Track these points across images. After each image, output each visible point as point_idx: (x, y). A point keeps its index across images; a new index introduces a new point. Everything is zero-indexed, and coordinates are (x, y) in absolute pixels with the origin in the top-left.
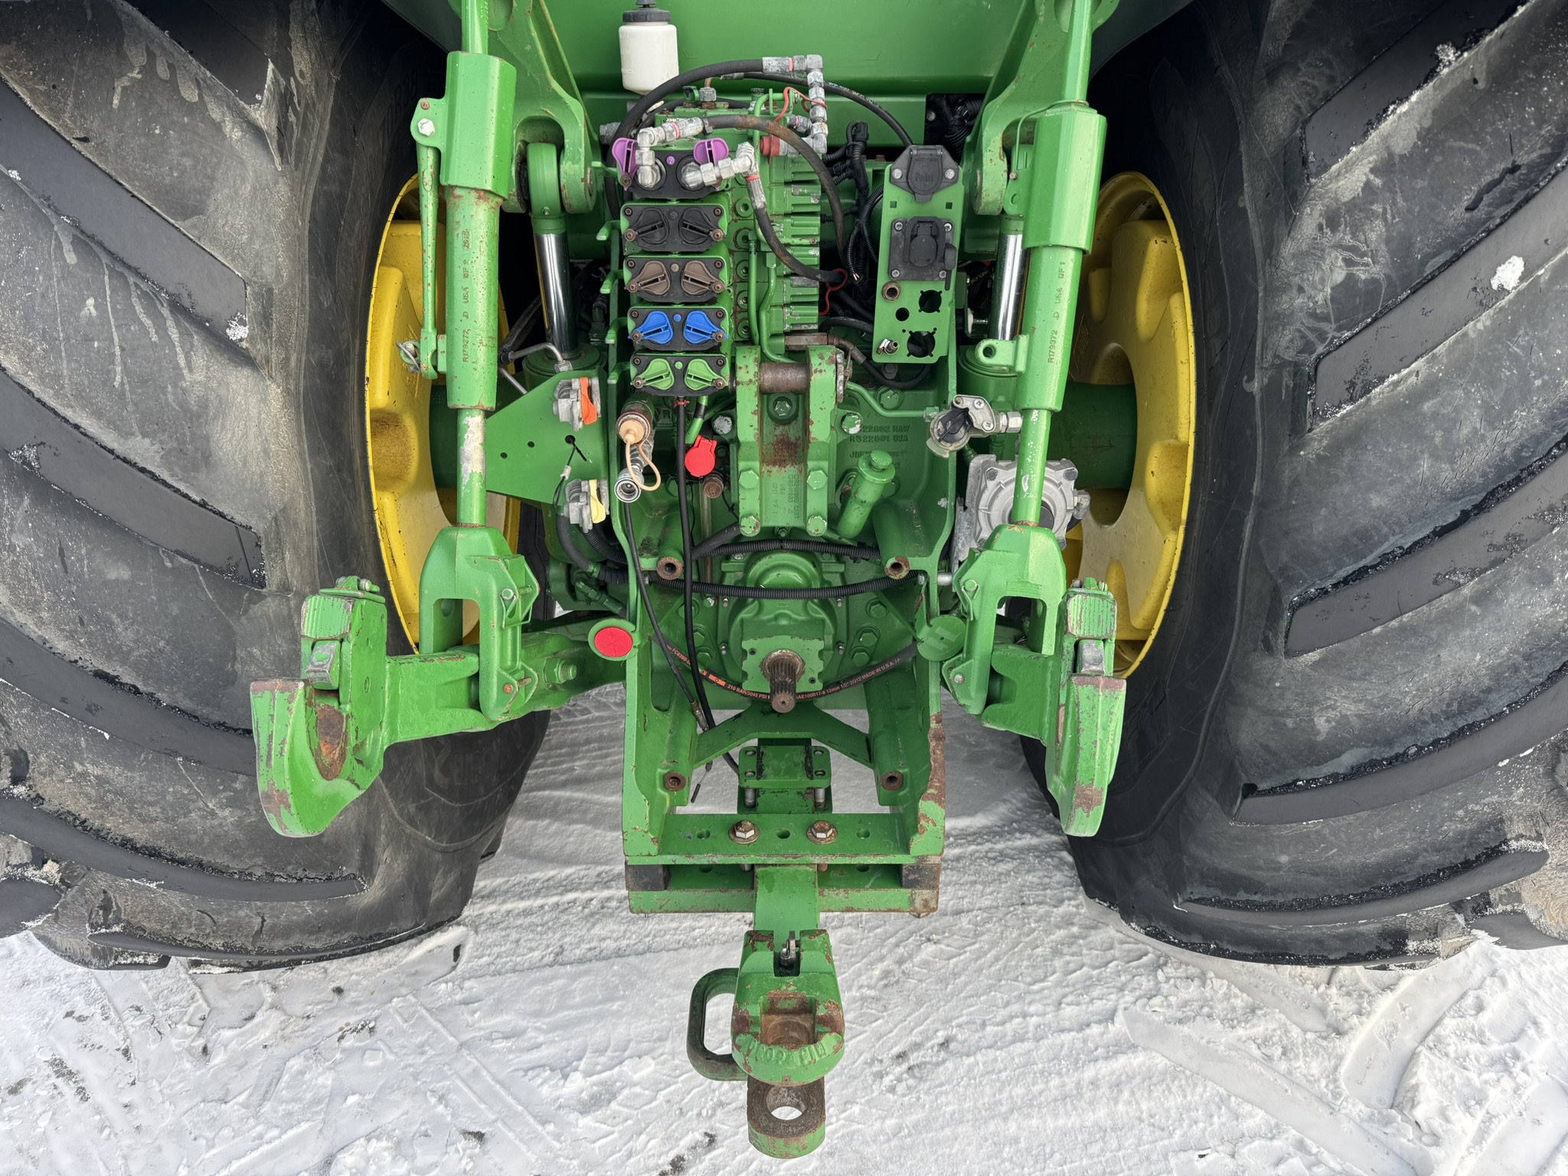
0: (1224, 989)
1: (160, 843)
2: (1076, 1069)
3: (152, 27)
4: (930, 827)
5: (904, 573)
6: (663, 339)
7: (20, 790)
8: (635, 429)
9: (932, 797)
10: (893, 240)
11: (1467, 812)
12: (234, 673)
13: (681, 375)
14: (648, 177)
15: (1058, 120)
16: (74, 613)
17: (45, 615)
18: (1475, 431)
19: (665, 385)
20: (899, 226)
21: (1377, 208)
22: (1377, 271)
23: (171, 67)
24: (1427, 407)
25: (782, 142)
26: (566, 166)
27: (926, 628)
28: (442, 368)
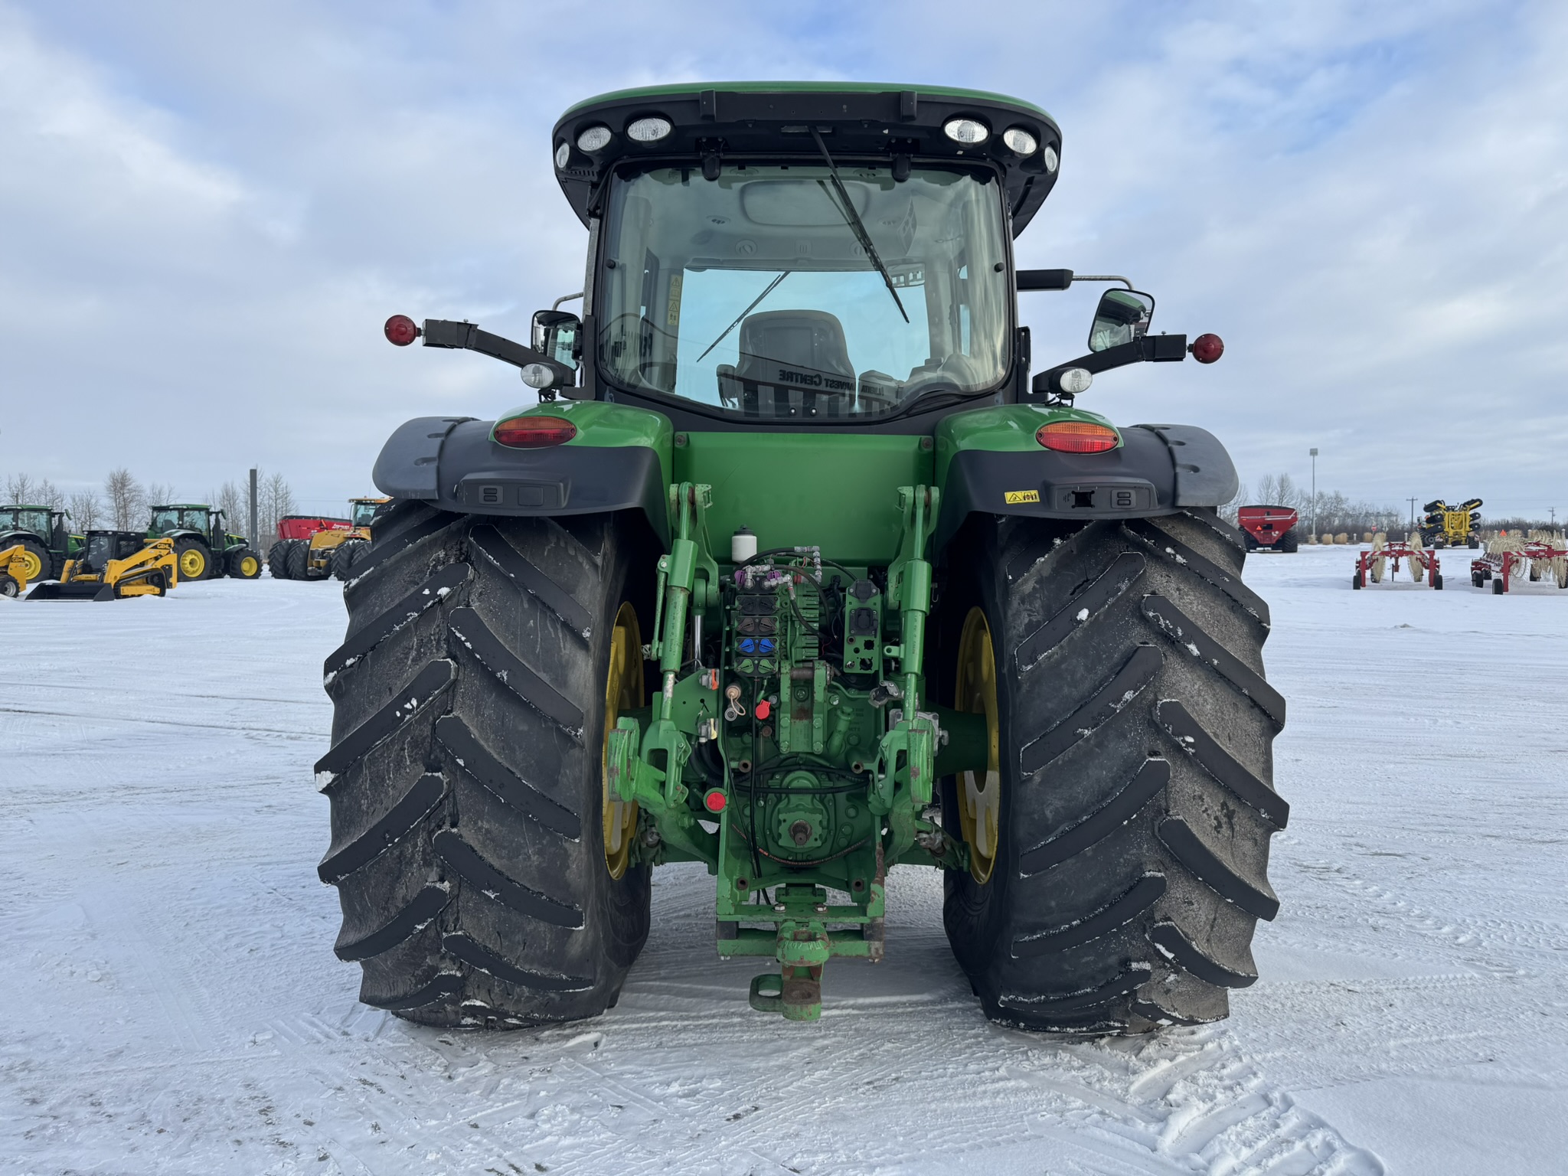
0: (1068, 1058)
1: (504, 870)
2: (974, 1087)
3: (562, 529)
4: (876, 897)
5: (861, 770)
6: (750, 650)
7: (454, 830)
8: (734, 692)
9: (877, 882)
10: (851, 617)
11: (1124, 859)
12: (558, 780)
13: (757, 666)
14: (749, 584)
15: (912, 564)
16: (501, 744)
17: (490, 744)
18: (1083, 675)
19: (749, 671)
20: (853, 612)
21: (1038, 595)
22: (1040, 618)
23: (566, 543)
24: (1063, 666)
25: (803, 577)
26: (709, 587)
27: (872, 795)
28: (660, 655)
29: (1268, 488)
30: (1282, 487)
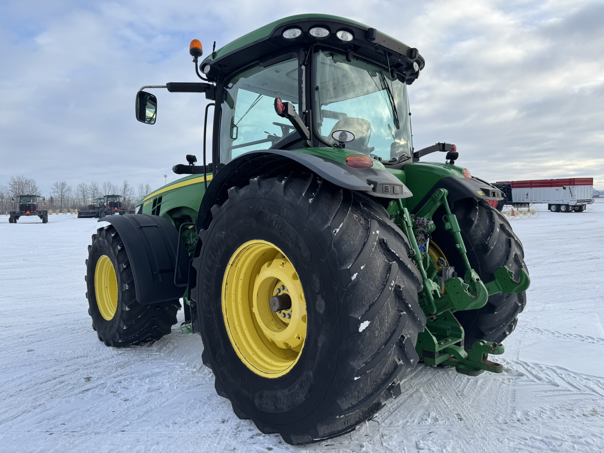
21: (480, 225)
22: (485, 232)
29: (142, 189)
30: (147, 189)
